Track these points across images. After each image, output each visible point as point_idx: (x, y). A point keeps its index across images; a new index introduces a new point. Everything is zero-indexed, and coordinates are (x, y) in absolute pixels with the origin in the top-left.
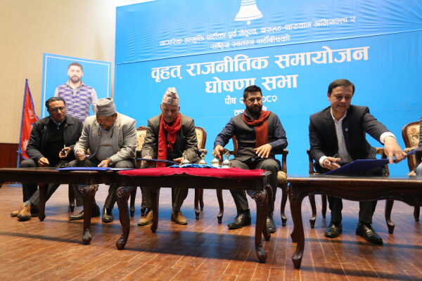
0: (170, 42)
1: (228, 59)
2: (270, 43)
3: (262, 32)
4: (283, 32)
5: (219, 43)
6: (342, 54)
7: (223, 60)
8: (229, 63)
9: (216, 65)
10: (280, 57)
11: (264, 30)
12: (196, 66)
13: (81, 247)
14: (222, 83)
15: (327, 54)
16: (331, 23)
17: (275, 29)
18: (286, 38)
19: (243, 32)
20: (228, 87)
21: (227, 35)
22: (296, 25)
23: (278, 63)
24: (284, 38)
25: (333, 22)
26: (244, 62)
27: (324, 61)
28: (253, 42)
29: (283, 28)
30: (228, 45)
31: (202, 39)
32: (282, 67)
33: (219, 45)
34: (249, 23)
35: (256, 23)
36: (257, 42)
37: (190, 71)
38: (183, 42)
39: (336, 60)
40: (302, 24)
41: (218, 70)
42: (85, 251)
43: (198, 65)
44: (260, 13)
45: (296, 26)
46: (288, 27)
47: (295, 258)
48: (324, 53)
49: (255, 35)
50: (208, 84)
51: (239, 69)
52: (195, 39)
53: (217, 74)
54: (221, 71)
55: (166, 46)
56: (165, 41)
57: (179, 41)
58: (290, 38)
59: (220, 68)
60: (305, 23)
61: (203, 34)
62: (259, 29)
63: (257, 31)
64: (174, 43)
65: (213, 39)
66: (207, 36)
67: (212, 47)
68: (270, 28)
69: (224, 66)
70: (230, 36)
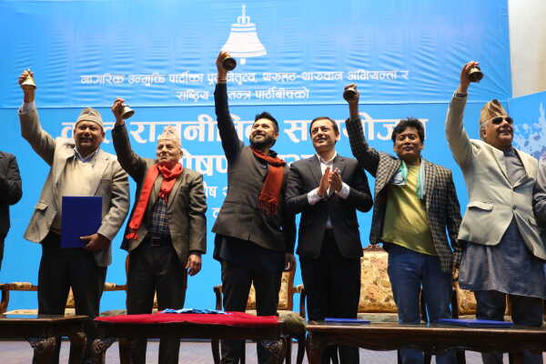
0: (101, 79)
1: (205, 119)
2: (276, 99)
3: (265, 79)
4: (298, 82)
5: (191, 90)
6: (389, 127)
7: (197, 120)
8: (207, 126)
9: (184, 127)
10: (294, 123)
11: (267, 77)
12: (147, 128)
14: (194, 160)
15: (367, 124)
16: (373, 77)
17: (285, 76)
18: (303, 93)
19: (232, 77)
20: (203, 168)
21: (205, 78)
22: (320, 73)
23: (289, 132)
24: (300, 93)
25: (376, 75)
28: (249, 95)
29: (298, 76)
31: (162, 80)
32: (296, 140)
33: (190, 94)
35: (255, 64)
36: (257, 95)
37: (136, 135)
38: (126, 82)
39: (379, 136)
40: (329, 73)
41: (188, 137)
43: (153, 125)
44: (263, 48)
45: (320, 76)
46: (306, 76)
49: (253, 84)
52: (147, 78)
53: (186, 143)
54: (193, 138)
55: (93, 84)
56: (91, 76)
57: (118, 78)
58: (310, 94)
59: (191, 133)
60: (332, 73)
61: (163, 71)
62: (260, 73)
63: (256, 77)
64: (108, 81)
65: (183, 82)
66: (170, 75)
67: (179, 97)
68: (277, 75)
69: (198, 131)
70: (211, 81)
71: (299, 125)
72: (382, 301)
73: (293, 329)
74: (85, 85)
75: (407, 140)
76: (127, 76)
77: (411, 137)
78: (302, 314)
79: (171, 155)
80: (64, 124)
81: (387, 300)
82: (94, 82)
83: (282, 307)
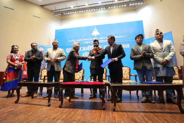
2: (102, 42)
3: (100, 39)
7: (88, 47)
8: (90, 48)
10: (105, 46)
13: (48, 107)
17: (103, 38)
30: (89, 42)
31: (82, 40)
33: (87, 42)
34: (96, 36)
35: (98, 36)
41: (86, 49)
42: (49, 109)
44: (99, 33)
47: (114, 108)
50: (83, 54)
52: (79, 40)
53: (86, 51)
63: (98, 38)
65: (85, 40)
67: (85, 43)
70: (90, 40)
72: (126, 78)
73: (107, 84)
75: (140, 39)
78: (109, 81)
80: (66, 49)
81: (127, 77)
82: (71, 41)
83: (104, 80)
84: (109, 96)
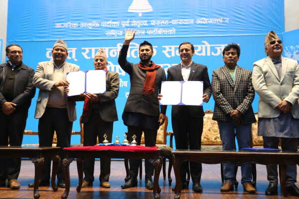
0: (66, 25)
2: (158, 35)
3: (152, 24)
4: (170, 25)
5: (113, 30)
6: (218, 49)
7: (117, 46)
9: (110, 50)
10: (167, 47)
11: (153, 23)
12: (90, 51)
14: (115, 68)
15: (206, 47)
16: (210, 22)
17: (163, 22)
18: (172, 31)
19: (135, 23)
20: (121, 71)
21: (120, 24)
22: (181, 20)
23: (165, 52)
24: (171, 31)
25: (211, 21)
26: (135, 50)
27: (203, 54)
28: (144, 33)
29: (170, 22)
30: (121, 33)
31: (98, 25)
32: (169, 56)
33: (113, 32)
34: (140, 15)
35: (147, 16)
36: (148, 32)
37: (85, 54)
39: (213, 54)
40: (186, 20)
41: (112, 55)
43: (93, 49)
44: (151, 7)
45: (181, 22)
46: (174, 22)
48: (204, 46)
49: (145, 26)
51: (131, 55)
52: (90, 24)
53: (111, 59)
54: (114, 56)
55: (61, 28)
56: (61, 24)
57: (75, 25)
58: (176, 31)
59: (114, 54)
60: (188, 20)
61: (97, 21)
62: (149, 21)
63: (148, 23)
64: (70, 26)
65: (108, 26)
66: (102, 23)
67: (107, 34)
68: (158, 21)
69: (117, 52)
70: (124, 25)
71: (170, 48)
72: (213, 140)
73: (165, 154)
74: (58, 28)
75: (230, 55)
76: (79, 23)
77: (233, 53)
78: (171, 146)
79: (102, 65)
80: (47, 49)
81: (216, 139)
82: (63, 27)
83: (160, 143)
84: (170, 181)
